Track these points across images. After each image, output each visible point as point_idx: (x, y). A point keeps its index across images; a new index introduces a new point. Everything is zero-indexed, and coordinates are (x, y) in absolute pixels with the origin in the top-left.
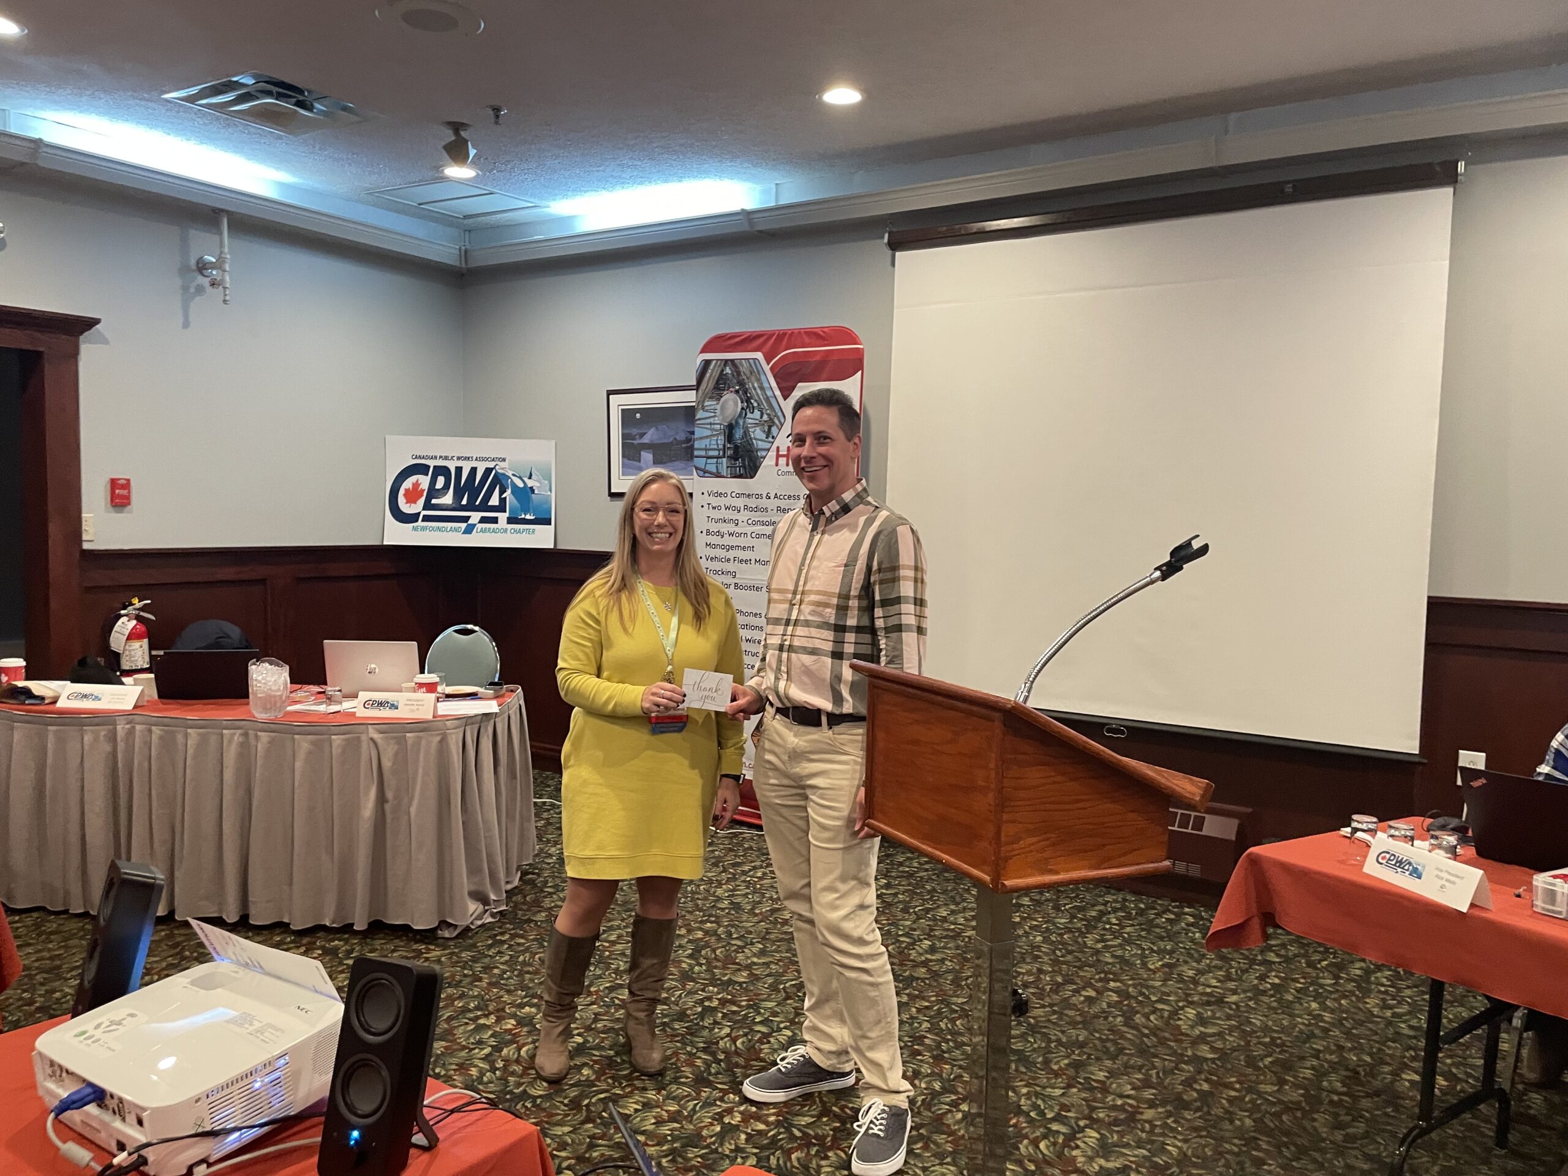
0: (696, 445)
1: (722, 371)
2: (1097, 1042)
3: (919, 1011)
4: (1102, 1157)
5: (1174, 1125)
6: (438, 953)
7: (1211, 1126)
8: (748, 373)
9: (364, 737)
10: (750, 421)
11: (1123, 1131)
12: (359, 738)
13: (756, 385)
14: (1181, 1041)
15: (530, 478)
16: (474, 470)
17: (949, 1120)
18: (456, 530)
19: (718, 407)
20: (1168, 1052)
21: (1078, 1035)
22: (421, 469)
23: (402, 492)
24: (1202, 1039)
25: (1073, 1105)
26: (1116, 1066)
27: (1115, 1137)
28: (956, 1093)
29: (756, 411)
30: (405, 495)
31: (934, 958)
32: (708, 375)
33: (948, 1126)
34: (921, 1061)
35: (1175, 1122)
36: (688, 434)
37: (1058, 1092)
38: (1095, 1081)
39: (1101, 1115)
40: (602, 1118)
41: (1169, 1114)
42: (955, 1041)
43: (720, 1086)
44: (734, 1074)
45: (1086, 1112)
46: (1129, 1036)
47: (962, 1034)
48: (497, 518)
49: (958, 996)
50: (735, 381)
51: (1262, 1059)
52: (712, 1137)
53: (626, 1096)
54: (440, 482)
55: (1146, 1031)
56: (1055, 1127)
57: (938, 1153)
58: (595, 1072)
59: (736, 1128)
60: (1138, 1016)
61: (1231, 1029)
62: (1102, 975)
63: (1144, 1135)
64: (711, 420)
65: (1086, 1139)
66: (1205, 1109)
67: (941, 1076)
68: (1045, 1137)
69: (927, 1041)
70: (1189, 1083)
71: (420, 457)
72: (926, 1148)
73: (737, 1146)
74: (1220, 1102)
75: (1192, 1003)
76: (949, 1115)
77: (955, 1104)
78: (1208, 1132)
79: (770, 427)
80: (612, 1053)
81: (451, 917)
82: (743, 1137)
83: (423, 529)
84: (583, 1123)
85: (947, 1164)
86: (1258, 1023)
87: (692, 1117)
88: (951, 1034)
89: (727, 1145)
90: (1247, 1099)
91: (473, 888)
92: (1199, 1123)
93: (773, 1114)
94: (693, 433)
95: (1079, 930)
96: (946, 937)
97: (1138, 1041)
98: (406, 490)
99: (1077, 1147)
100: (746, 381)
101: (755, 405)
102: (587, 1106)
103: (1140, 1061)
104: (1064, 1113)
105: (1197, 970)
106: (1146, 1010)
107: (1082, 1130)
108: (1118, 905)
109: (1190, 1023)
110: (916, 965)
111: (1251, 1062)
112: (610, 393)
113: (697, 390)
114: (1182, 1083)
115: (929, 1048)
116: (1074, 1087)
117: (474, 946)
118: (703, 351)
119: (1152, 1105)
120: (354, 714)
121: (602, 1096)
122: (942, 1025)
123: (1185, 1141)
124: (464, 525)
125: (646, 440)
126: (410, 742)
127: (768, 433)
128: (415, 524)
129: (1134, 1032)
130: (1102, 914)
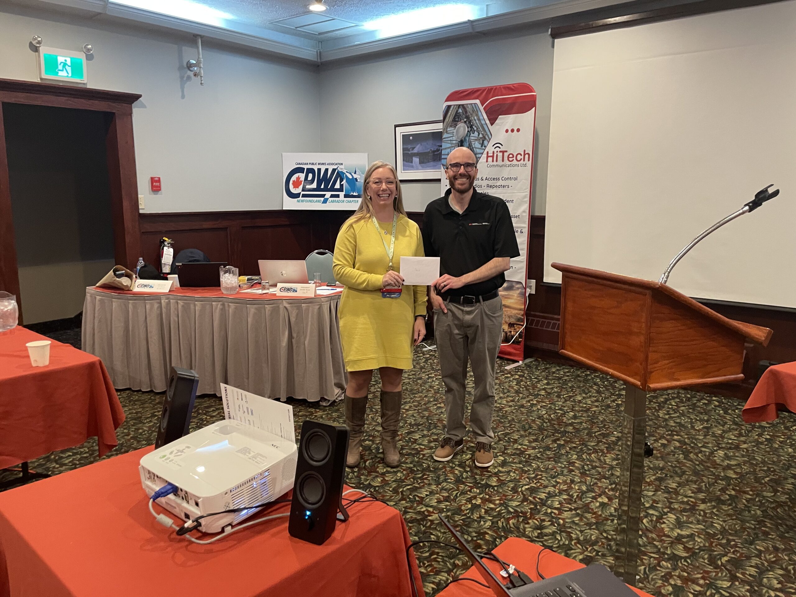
0: (443, 152)
1: (457, 111)
2: (670, 468)
3: (570, 449)
4: (679, 528)
5: (717, 513)
6: (321, 413)
7: (738, 514)
8: (471, 112)
9: (281, 306)
10: (472, 138)
11: (689, 515)
12: (278, 307)
13: (476, 118)
14: (718, 468)
15: (355, 173)
16: (327, 170)
17: (592, 506)
18: (319, 201)
19: (455, 131)
20: (710, 474)
21: (659, 464)
22: (300, 170)
23: (291, 182)
24: (729, 467)
25: (659, 501)
26: (681, 481)
27: (685, 518)
28: (595, 492)
29: (476, 132)
30: (293, 184)
31: (576, 421)
32: (449, 113)
33: (592, 509)
34: (575, 475)
35: (717, 511)
36: (437, 147)
37: (651, 494)
38: (671, 488)
39: (676, 507)
40: (410, 498)
41: (714, 507)
42: (592, 465)
43: (468, 484)
44: (475, 478)
45: (668, 504)
46: (688, 465)
47: (596, 462)
48: (339, 195)
49: (591, 442)
50: (464, 116)
51: (763, 479)
52: (467, 510)
53: (420, 488)
54: (310, 176)
55: (697, 463)
56: (651, 512)
57: (588, 523)
58: (404, 475)
59: (479, 506)
60: (692, 454)
61: (745, 463)
62: (670, 432)
63: (701, 518)
64: (451, 139)
65: (669, 519)
66: (734, 505)
67: (586, 483)
68: (646, 517)
69: (576, 465)
70: (723, 490)
71: (300, 164)
72: (581, 520)
73: (480, 514)
74: (742, 501)
75: (722, 448)
76: (592, 504)
77: (594, 498)
78: (737, 517)
79: (483, 141)
80: (412, 465)
81: (327, 395)
82: (483, 511)
83: (302, 201)
84: (400, 500)
85: (594, 529)
86: (760, 459)
87: (456, 500)
88: (589, 462)
89: (475, 514)
90: (757, 500)
91: (336, 381)
92: (731, 512)
93: (498, 500)
94: (441, 146)
95: (655, 408)
96: (582, 411)
97: (693, 468)
98: (294, 181)
99: (664, 523)
100: (470, 116)
101: (475, 129)
102: (402, 492)
103: (695, 478)
104: (655, 505)
105: (723, 430)
106: (696, 451)
107: (666, 514)
108: (675, 396)
109: (721, 459)
110: (567, 425)
111: (757, 480)
112: (396, 126)
113: (443, 122)
114: (719, 490)
115: (578, 468)
116: (660, 491)
117: (338, 410)
118: (447, 100)
119: (704, 501)
120: (275, 294)
121: (409, 487)
122: (584, 457)
123: (724, 521)
124: (322, 199)
125: (415, 151)
126: (304, 309)
127: (482, 144)
128: (298, 199)
129: (690, 463)
130: (667, 400)
